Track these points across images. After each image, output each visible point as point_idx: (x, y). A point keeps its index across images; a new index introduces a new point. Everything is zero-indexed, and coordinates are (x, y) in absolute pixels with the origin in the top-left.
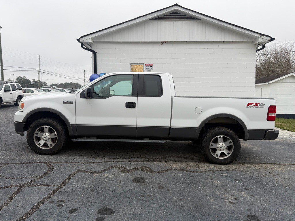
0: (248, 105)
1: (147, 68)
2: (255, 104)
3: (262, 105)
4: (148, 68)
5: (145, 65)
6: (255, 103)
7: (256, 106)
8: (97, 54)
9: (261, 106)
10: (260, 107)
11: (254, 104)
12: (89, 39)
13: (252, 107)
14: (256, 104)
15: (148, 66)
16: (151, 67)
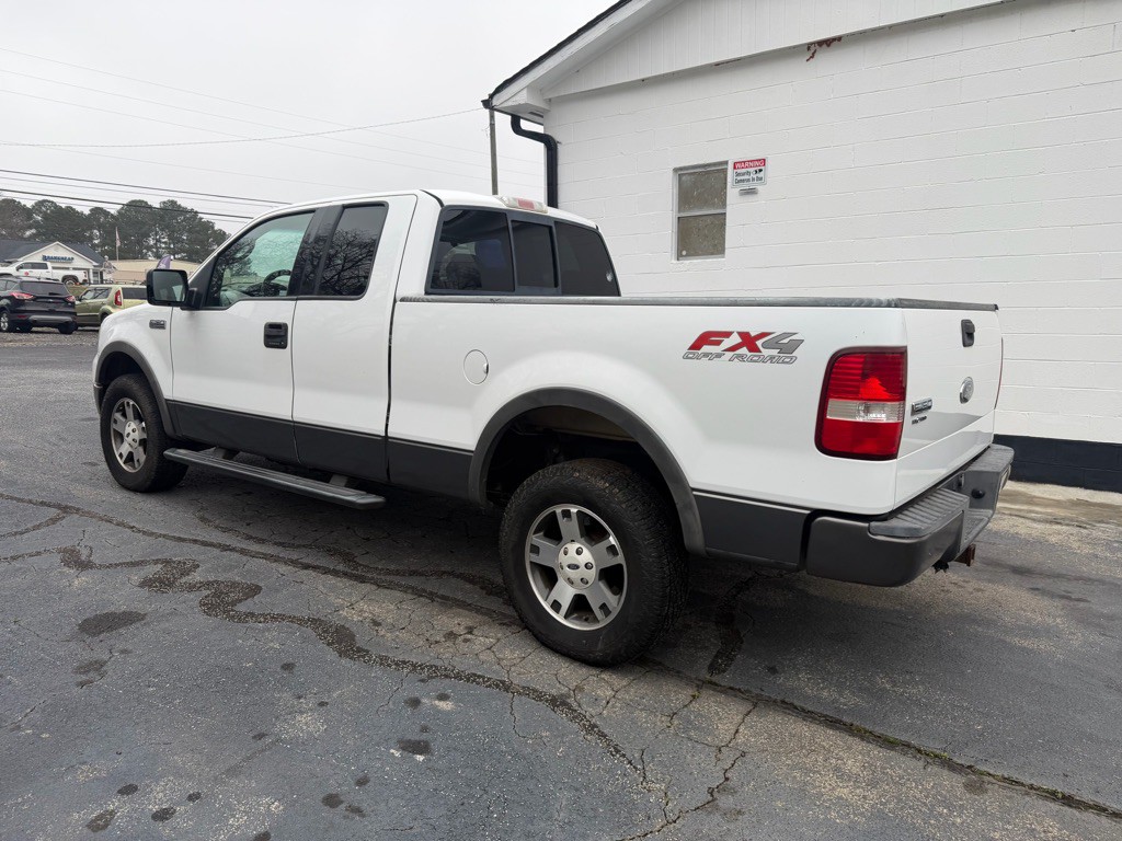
0: (696, 346)
1: (739, 178)
2: (739, 340)
3: (787, 347)
4: (746, 177)
5: (730, 166)
6: (740, 334)
7: (744, 350)
8: (559, 146)
9: (775, 352)
10: (772, 358)
11: (735, 339)
12: (519, 96)
13: (719, 356)
14: (749, 341)
15: (744, 170)
16: (761, 170)
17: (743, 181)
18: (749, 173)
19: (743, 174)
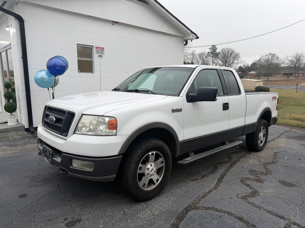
3: (276, 98)
5: (95, 48)
13: (273, 100)
16: (103, 51)
17: (98, 53)
18: (100, 51)
19: (99, 51)
